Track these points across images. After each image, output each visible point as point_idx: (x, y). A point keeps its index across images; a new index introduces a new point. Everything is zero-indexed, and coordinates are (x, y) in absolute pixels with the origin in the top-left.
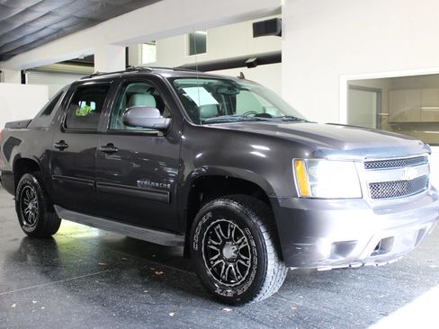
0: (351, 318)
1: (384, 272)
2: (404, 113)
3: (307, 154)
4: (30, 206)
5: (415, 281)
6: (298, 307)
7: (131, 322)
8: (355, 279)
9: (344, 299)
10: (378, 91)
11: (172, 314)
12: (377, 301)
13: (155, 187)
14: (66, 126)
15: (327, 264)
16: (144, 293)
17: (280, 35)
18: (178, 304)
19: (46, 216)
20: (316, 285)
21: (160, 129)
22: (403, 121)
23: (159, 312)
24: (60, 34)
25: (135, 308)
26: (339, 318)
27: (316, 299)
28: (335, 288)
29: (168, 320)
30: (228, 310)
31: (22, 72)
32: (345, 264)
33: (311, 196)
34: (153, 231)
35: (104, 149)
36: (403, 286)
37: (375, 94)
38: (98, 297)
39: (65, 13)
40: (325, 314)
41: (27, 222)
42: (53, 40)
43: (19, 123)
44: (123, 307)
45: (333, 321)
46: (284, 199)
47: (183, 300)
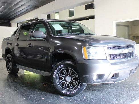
0: (103, 101)
1: (120, 85)
2: (137, 33)
3: (87, 45)
4: (10, 64)
5: (131, 89)
6: (86, 97)
7: (29, 101)
8: (110, 88)
9: (103, 94)
10: (128, 26)
11: (43, 99)
12: (115, 95)
13: (42, 57)
14: (19, 39)
15: (95, 82)
16: (37, 92)
17: (94, 9)
18: (46, 95)
19: (14, 67)
20: (95, 90)
21: (44, 38)
22: (137, 36)
23: (40, 98)
24: (27, 11)
25: (32, 96)
26: (99, 101)
27: (94, 95)
28: (101, 91)
29: (41, 101)
30: (62, 97)
31: (17, 23)
32: (102, 82)
33: (88, 59)
34: (43, 72)
35: (28, 45)
36: (125, 90)
37: (127, 27)
38: (22, 93)
39: (28, 5)
40: (95, 99)
41: (9, 69)
42: (26, 13)
43: (7, 38)
44: (29, 96)
45: (97, 102)
46: (79, 60)
47: (49, 94)
